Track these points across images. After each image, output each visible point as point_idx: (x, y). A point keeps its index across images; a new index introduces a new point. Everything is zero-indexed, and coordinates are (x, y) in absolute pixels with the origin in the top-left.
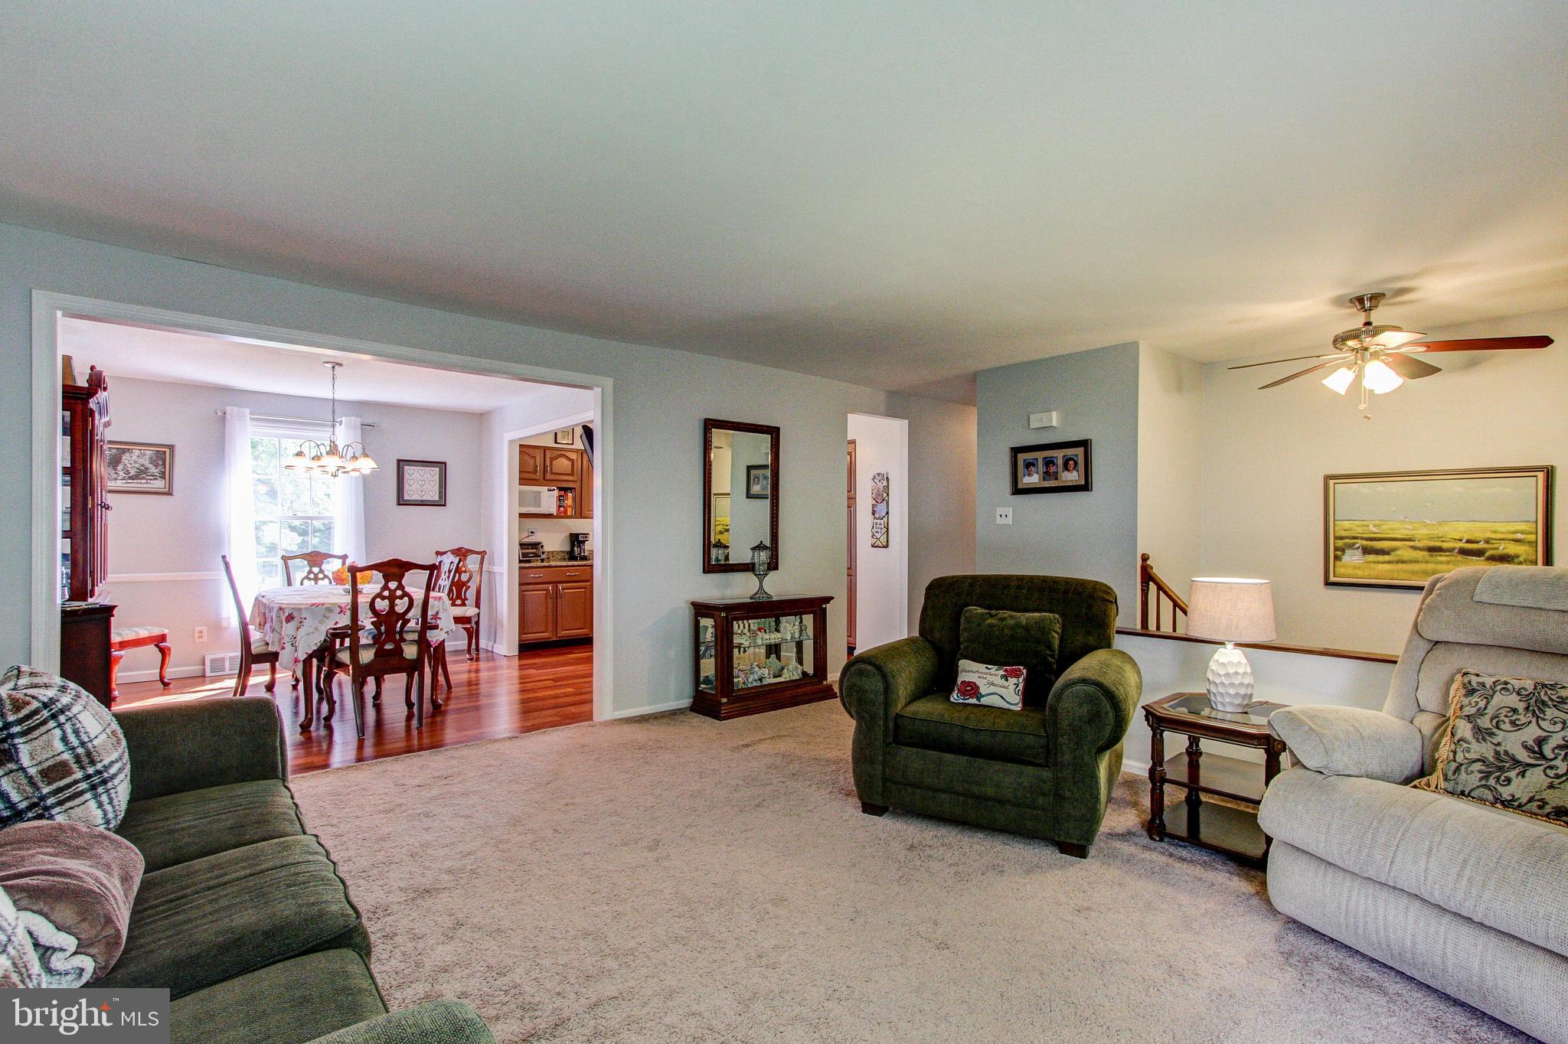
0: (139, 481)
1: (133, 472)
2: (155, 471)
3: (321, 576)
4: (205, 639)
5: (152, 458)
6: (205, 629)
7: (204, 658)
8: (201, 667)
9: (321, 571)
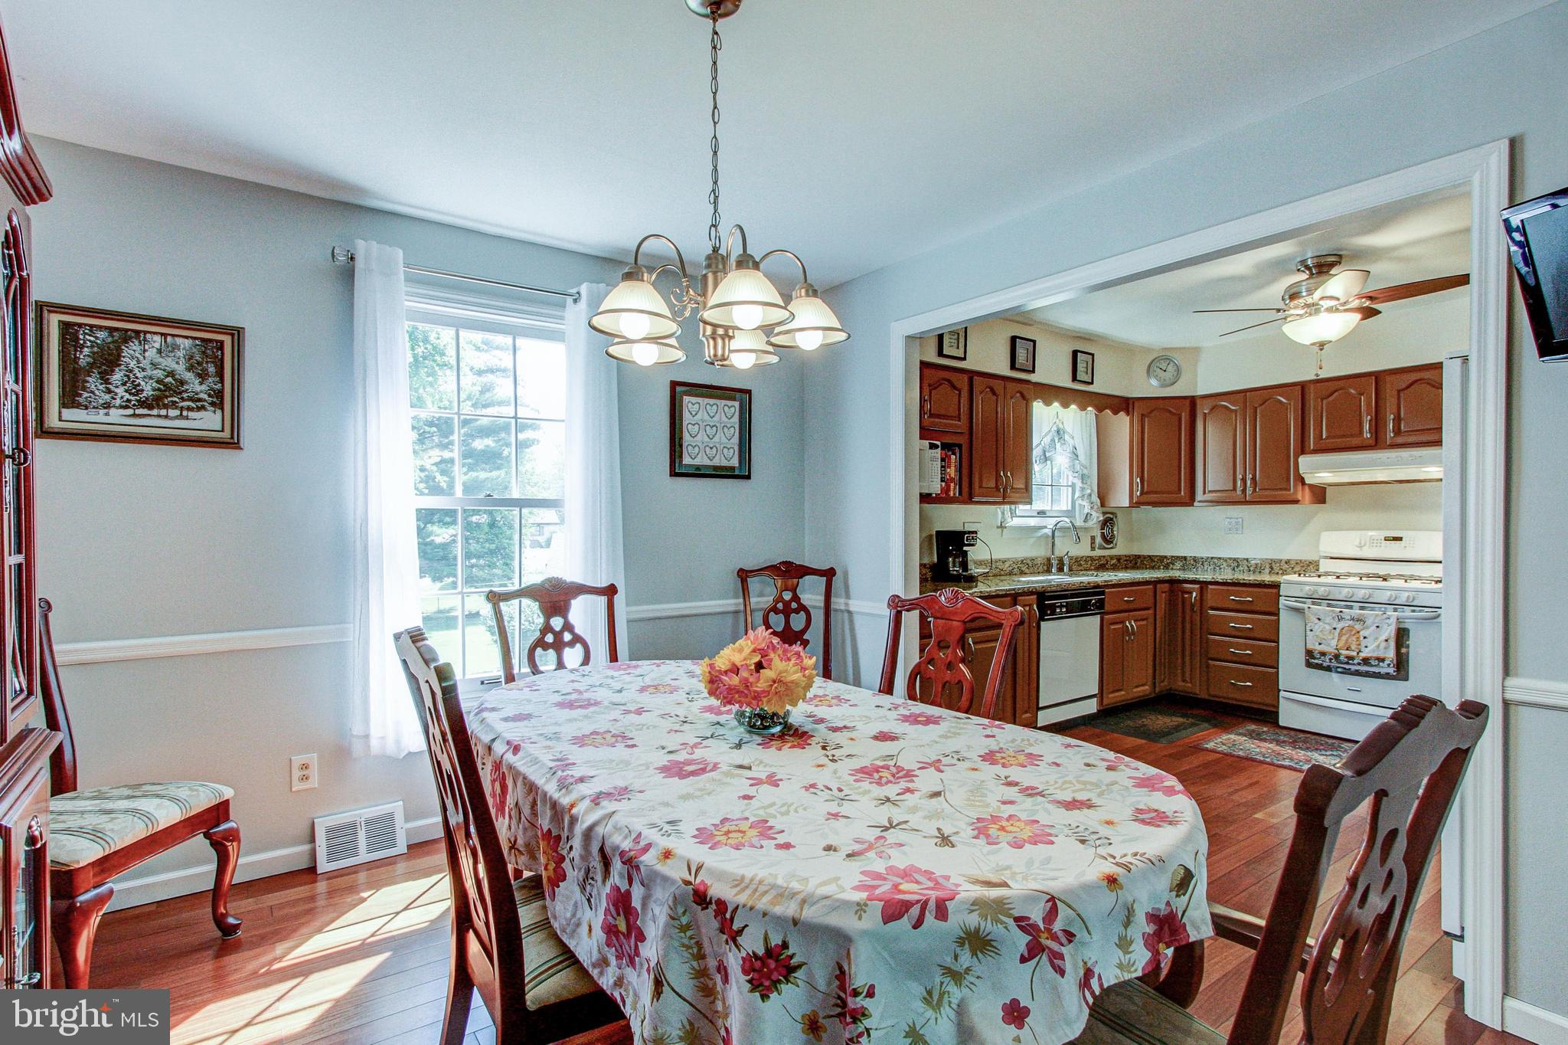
0: (163, 412)
1: (148, 390)
2: (198, 388)
3: (567, 637)
4: (314, 782)
5: (191, 357)
6: (313, 758)
7: (313, 825)
8: (307, 847)
9: (568, 627)
